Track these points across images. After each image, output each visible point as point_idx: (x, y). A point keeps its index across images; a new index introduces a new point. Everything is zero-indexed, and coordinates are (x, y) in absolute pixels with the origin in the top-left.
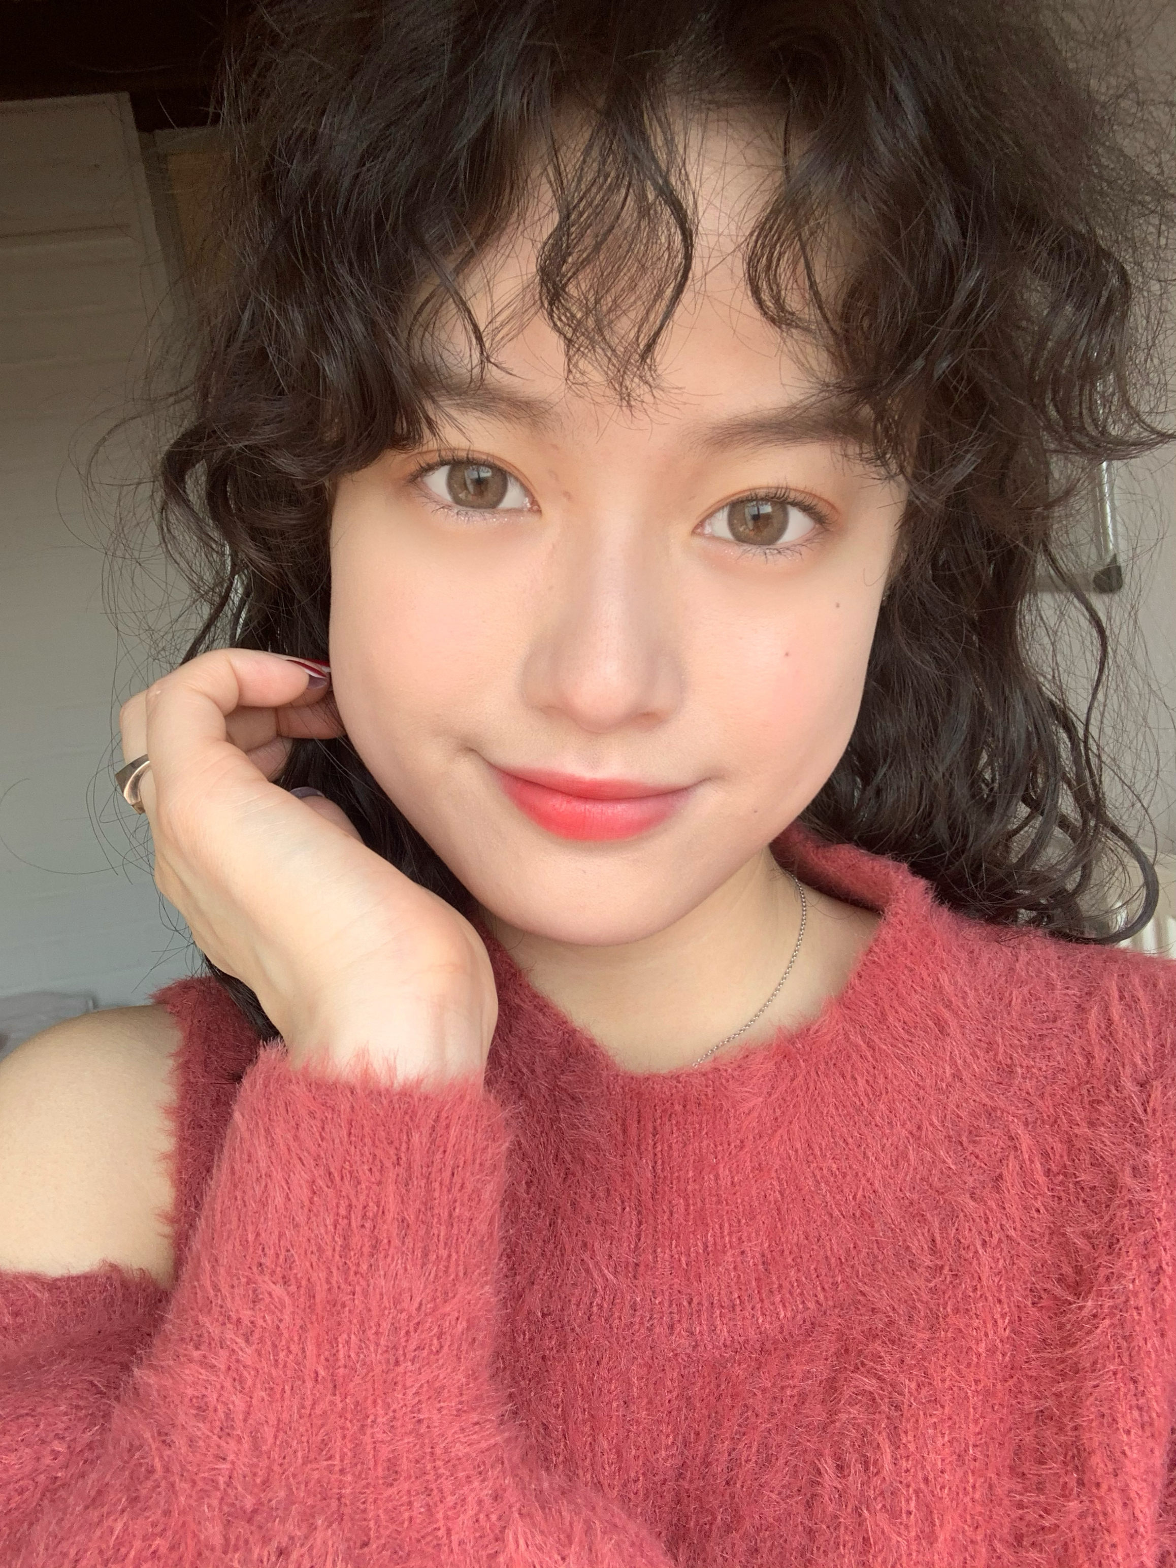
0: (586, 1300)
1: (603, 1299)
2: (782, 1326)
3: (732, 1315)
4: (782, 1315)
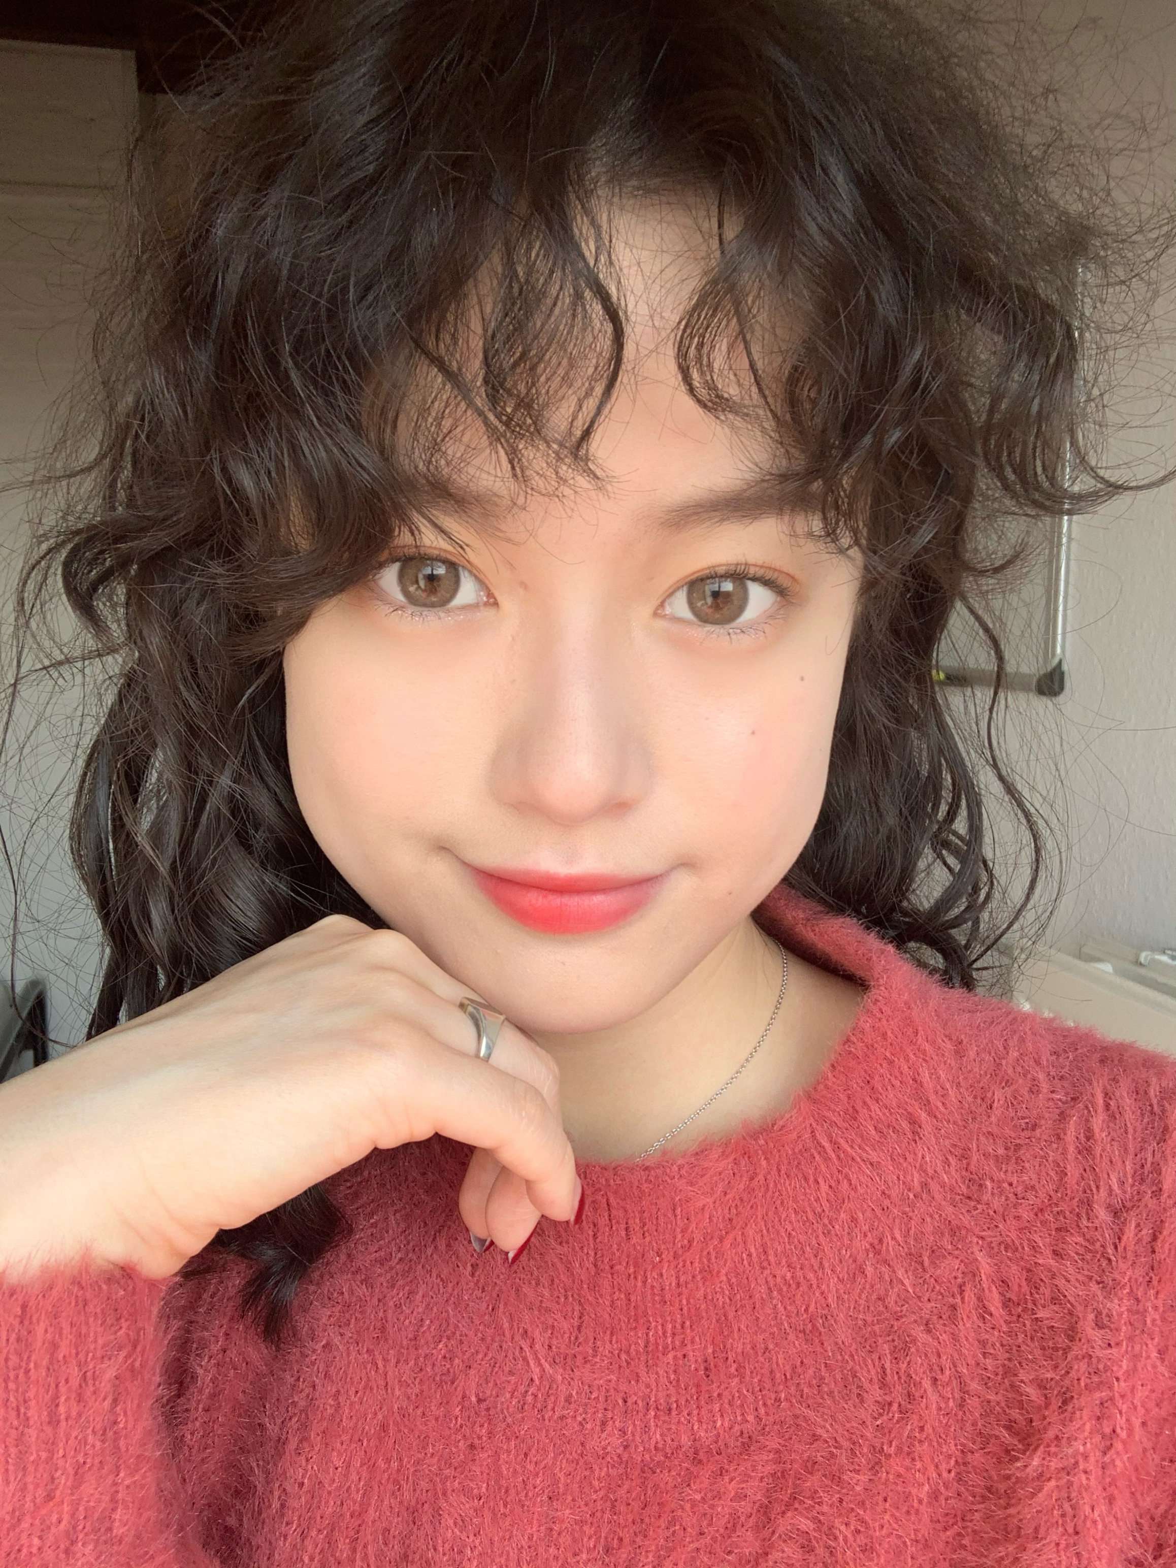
0: (522, 1389)
1: (539, 1389)
2: (718, 1435)
3: (666, 1418)
4: (719, 1424)
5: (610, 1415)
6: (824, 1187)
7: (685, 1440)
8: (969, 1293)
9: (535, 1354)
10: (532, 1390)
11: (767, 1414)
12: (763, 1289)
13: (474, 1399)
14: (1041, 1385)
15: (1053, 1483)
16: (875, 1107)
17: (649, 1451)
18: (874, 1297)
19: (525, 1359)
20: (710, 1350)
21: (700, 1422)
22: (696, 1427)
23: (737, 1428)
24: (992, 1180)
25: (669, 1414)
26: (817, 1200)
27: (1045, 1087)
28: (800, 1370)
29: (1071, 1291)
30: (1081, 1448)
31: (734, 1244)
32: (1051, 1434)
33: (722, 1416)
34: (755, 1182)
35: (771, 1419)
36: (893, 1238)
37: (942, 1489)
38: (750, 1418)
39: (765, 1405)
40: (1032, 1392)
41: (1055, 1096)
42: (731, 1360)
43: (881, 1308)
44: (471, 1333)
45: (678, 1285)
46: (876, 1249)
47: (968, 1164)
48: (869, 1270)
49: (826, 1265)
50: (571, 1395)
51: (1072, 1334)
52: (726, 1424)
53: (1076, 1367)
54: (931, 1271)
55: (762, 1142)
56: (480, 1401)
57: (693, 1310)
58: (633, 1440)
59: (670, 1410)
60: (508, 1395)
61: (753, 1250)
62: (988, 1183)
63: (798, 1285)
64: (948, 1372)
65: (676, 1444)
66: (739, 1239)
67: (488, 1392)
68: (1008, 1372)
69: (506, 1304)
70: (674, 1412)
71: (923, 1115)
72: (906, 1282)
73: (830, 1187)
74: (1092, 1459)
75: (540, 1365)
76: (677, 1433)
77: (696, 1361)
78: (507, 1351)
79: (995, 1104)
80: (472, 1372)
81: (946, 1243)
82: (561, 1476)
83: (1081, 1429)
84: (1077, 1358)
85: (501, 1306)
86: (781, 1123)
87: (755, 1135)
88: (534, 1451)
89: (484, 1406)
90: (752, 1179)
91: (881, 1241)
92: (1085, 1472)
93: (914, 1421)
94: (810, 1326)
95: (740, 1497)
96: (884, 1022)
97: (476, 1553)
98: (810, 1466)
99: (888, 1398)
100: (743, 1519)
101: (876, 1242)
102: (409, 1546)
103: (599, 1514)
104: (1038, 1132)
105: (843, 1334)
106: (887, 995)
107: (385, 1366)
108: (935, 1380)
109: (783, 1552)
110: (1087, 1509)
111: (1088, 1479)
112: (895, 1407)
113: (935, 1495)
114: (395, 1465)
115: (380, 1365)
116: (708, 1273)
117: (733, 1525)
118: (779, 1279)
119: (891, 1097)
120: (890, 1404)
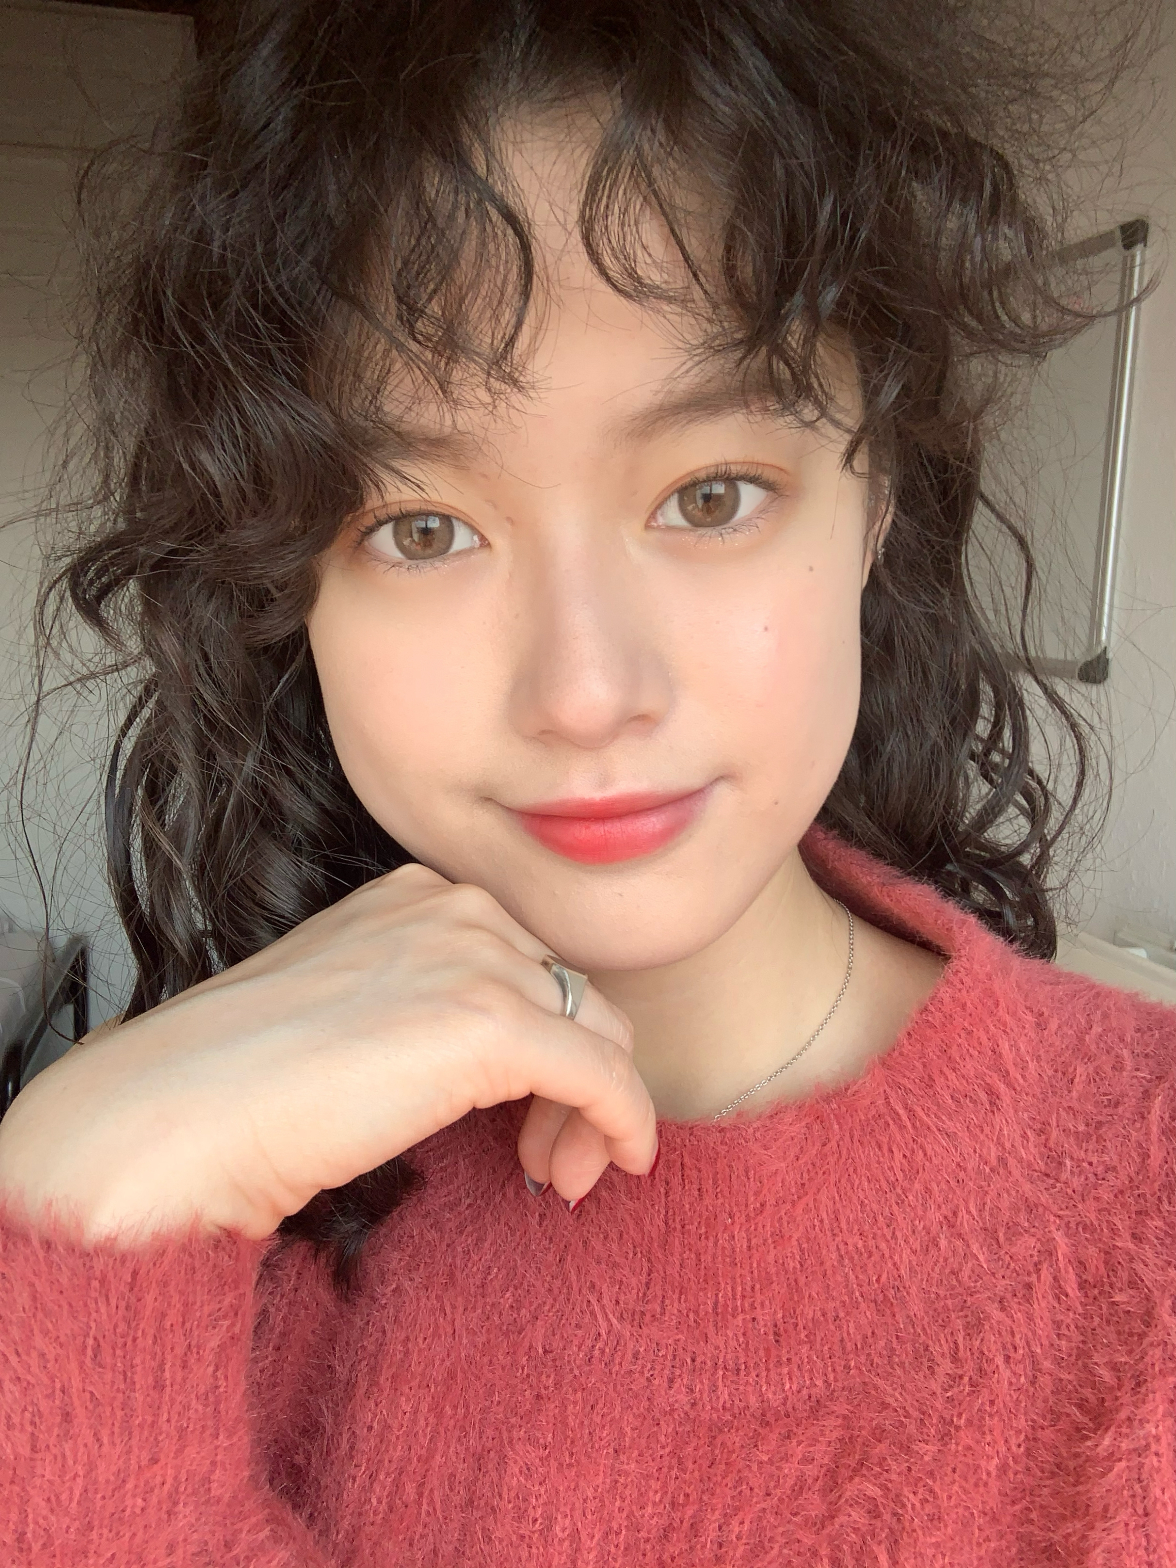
2: (786, 1399)
3: (735, 1378)
4: (787, 1387)
5: (678, 1372)
6: (898, 1156)
7: (753, 1401)
8: (1046, 1274)
9: (603, 1308)
10: (599, 1345)
11: (836, 1380)
12: (834, 1256)
13: (541, 1351)
14: (1115, 1367)
15: (1123, 1464)
16: (952, 1076)
17: (717, 1410)
18: (947, 1271)
19: (593, 1313)
20: (780, 1315)
21: (768, 1383)
22: (764, 1389)
23: (805, 1392)
24: (1072, 1158)
25: (738, 1374)
26: (891, 1168)
27: (1129, 1064)
28: (870, 1340)
29: (1149, 1276)
30: (1154, 1431)
31: (806, 1210)
32: (1123, 1415)
33: (790, 1379)
34: (827, 1148)
35: (840, 1384)
36: (969, 1212)
37: (1011, 1463)
38: (819, 1383)
39: (834, 1370)
40: (1107, 1375)
41: (1139, 1074)
42: (801, 1326)
43: (954, 1282)
44: (538, 1284)
45: (749, 1248)
46: (950, 1222)
47: (1047, 1140)
48: (943, 1243)
49: (899, 1234)
50: (638, 1352)
51: (1149, 1318)
52: (794, 1388)
53: (1151, 1353)
54: (1006, 1247)
55: (834, 1106)
56: (546, 1352)
57: (763, 1274)
58: (701, 1399)
59: (738, 1370)
60: (575, 1349)
61: (825, 1216)
62: (1068, 1162)
63: (870, 1255)
64: (1021, 1351)
65: (742, 1405)
66: (811, 1205)
67: (555, 1345)
68: (1083, 1354)
69: (573, 1256)
70: (742, 1373)
71: (1002, 1088)
72: (981, 1258)
73: (905, 1156)
74: (1164, 1442)
75: (609, 1320)
76: (745, 1393)
77: (765, 1325)
78: (574, 1304)
79: (1076, 1080)
80: (539, 1323)
81: (1022, 1219)
82: (628, 1429)
83: (1153, 1411)
84: (1152, 1344)
85: (569, 1258)
86: (855, 1088)
87: (827, 1099)
88: (600, 1405)
89: (550, 1356)
90: (824, 1145)
91: (955, 1214)
92: (1157, 1454)
93: (985, 1395)
94: (881, 1297)
95: (808, 1460)
96: (964, 992)
97: (541, 1501)
98: (879, 1434)
99: (960, 1372)
100: (810, 1481)
101: (950, 1215)
102: (474, 1492)
103: (665, 1470)
104: (1120, 1109)
105: (916, 1307)
106: (968, 966)
107: (452, 1313)
108: (1007, 1358)
109: (850, 1516)
110: (1158, 1492)
111: (1159, 1461)
112: (966, 1379)
113: (1003, 1469)
114: (461, 1411)
115: (448, 1311)
116: (779, 1237)
117: (800, 1487)
118: (851, 1248)
119: (969, 1068)
120: (961, 1377)
